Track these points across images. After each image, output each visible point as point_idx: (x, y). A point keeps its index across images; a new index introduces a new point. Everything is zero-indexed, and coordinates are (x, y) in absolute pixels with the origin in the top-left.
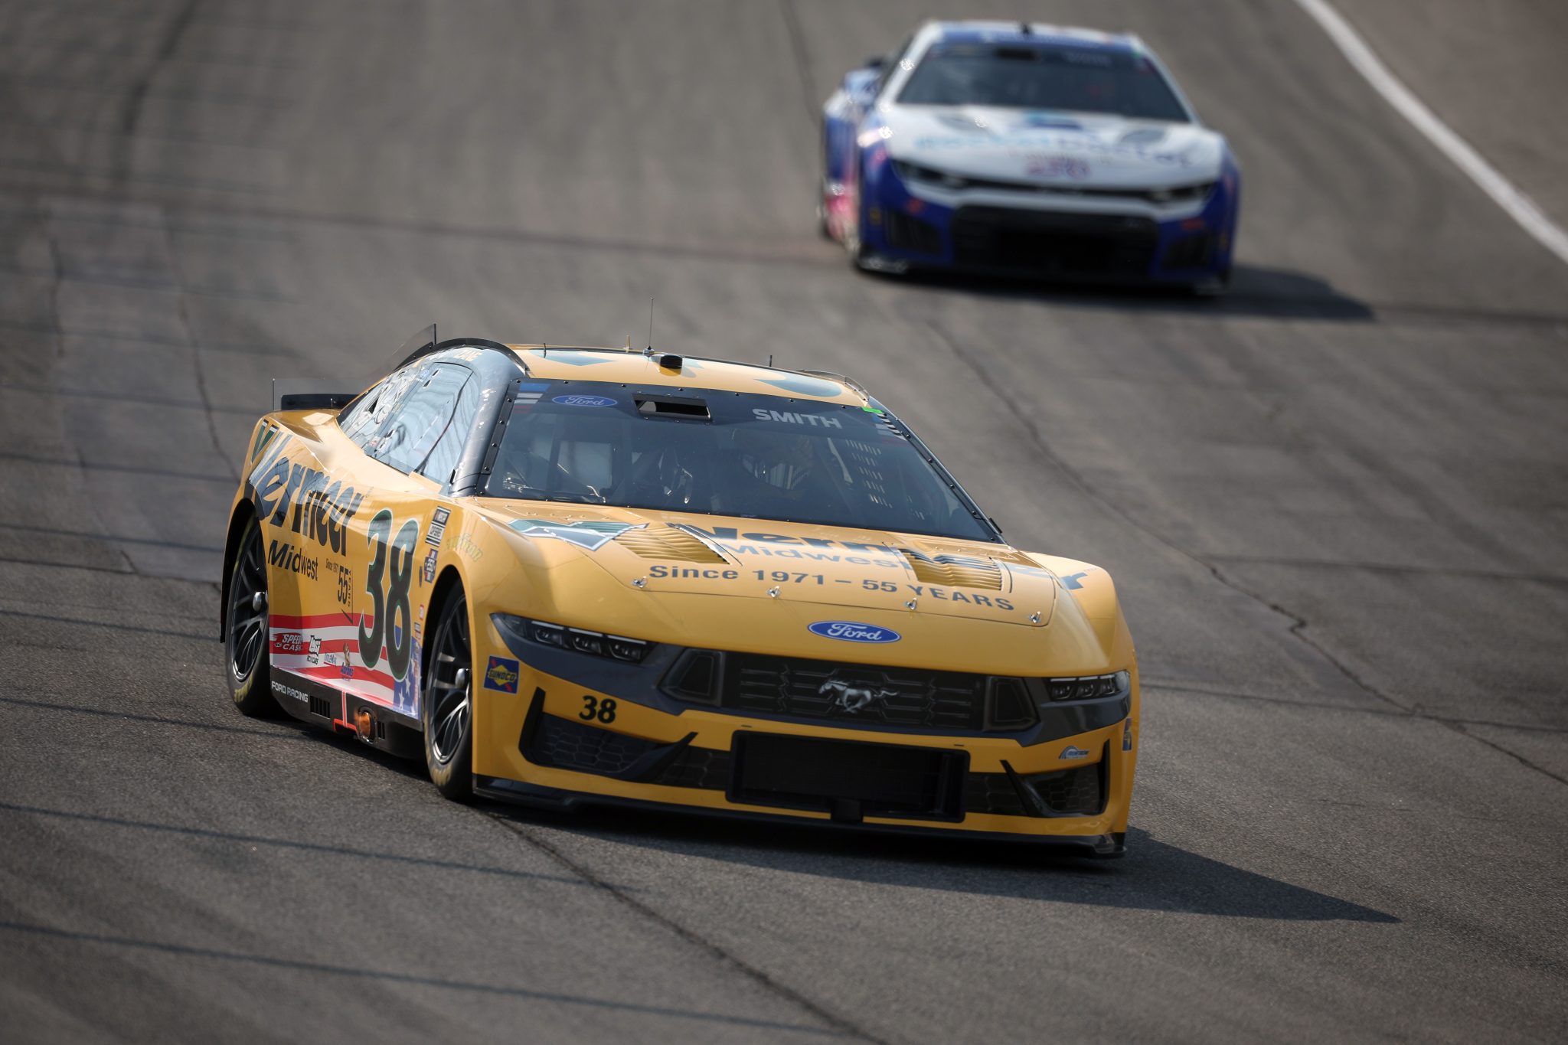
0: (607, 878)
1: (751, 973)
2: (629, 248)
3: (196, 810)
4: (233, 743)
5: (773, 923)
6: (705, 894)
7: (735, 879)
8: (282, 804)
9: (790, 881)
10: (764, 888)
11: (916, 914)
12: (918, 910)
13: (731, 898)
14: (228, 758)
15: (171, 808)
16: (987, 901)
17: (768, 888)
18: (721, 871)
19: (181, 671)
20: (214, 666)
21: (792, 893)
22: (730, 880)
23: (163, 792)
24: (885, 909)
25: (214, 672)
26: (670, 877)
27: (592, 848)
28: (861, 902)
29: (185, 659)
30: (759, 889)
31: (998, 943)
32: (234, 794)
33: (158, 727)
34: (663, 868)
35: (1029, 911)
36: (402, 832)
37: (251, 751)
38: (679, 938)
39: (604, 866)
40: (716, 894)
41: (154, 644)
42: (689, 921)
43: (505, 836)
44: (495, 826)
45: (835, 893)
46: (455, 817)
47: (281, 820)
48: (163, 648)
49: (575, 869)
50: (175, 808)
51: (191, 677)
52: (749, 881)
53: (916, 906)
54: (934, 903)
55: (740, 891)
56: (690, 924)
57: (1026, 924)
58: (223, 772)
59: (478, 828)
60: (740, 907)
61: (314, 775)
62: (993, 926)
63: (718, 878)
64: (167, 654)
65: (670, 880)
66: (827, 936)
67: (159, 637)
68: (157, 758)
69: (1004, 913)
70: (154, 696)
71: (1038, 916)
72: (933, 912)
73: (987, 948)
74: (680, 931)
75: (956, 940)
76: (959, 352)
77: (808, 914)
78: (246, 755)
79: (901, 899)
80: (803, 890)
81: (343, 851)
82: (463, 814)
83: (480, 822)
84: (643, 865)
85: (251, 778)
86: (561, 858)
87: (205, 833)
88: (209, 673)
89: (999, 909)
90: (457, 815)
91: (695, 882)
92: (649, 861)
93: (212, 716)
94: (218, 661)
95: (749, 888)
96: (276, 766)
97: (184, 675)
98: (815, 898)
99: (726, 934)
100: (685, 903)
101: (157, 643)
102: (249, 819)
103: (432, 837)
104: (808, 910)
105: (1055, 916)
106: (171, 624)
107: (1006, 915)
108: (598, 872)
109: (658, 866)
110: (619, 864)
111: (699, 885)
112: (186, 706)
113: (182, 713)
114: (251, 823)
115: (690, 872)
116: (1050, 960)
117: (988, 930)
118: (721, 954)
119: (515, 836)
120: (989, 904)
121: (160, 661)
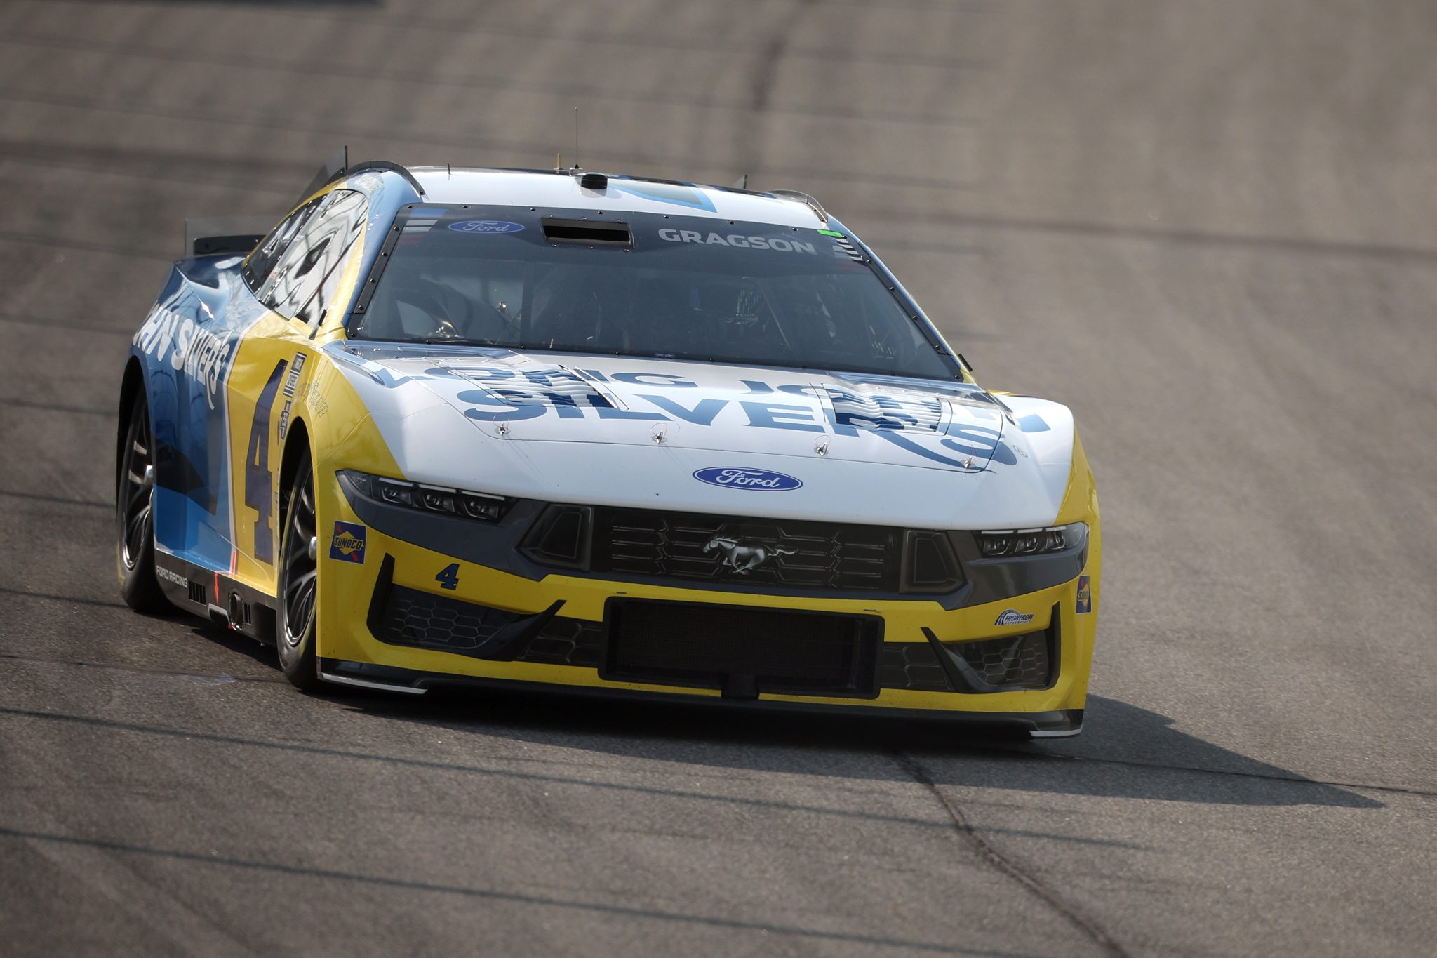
19: (841, 864)
20: (887, 857)
25: (887, 866)
29: (847, 847)
41: (803, 827)
48: (815, 834)
51: (855, 873)
64: (821, 841)
67: (809, 817)
88: (879, 866)
94: (892, 851)
97: (845, 871)
101: (807, 826)
121: (812, 852)
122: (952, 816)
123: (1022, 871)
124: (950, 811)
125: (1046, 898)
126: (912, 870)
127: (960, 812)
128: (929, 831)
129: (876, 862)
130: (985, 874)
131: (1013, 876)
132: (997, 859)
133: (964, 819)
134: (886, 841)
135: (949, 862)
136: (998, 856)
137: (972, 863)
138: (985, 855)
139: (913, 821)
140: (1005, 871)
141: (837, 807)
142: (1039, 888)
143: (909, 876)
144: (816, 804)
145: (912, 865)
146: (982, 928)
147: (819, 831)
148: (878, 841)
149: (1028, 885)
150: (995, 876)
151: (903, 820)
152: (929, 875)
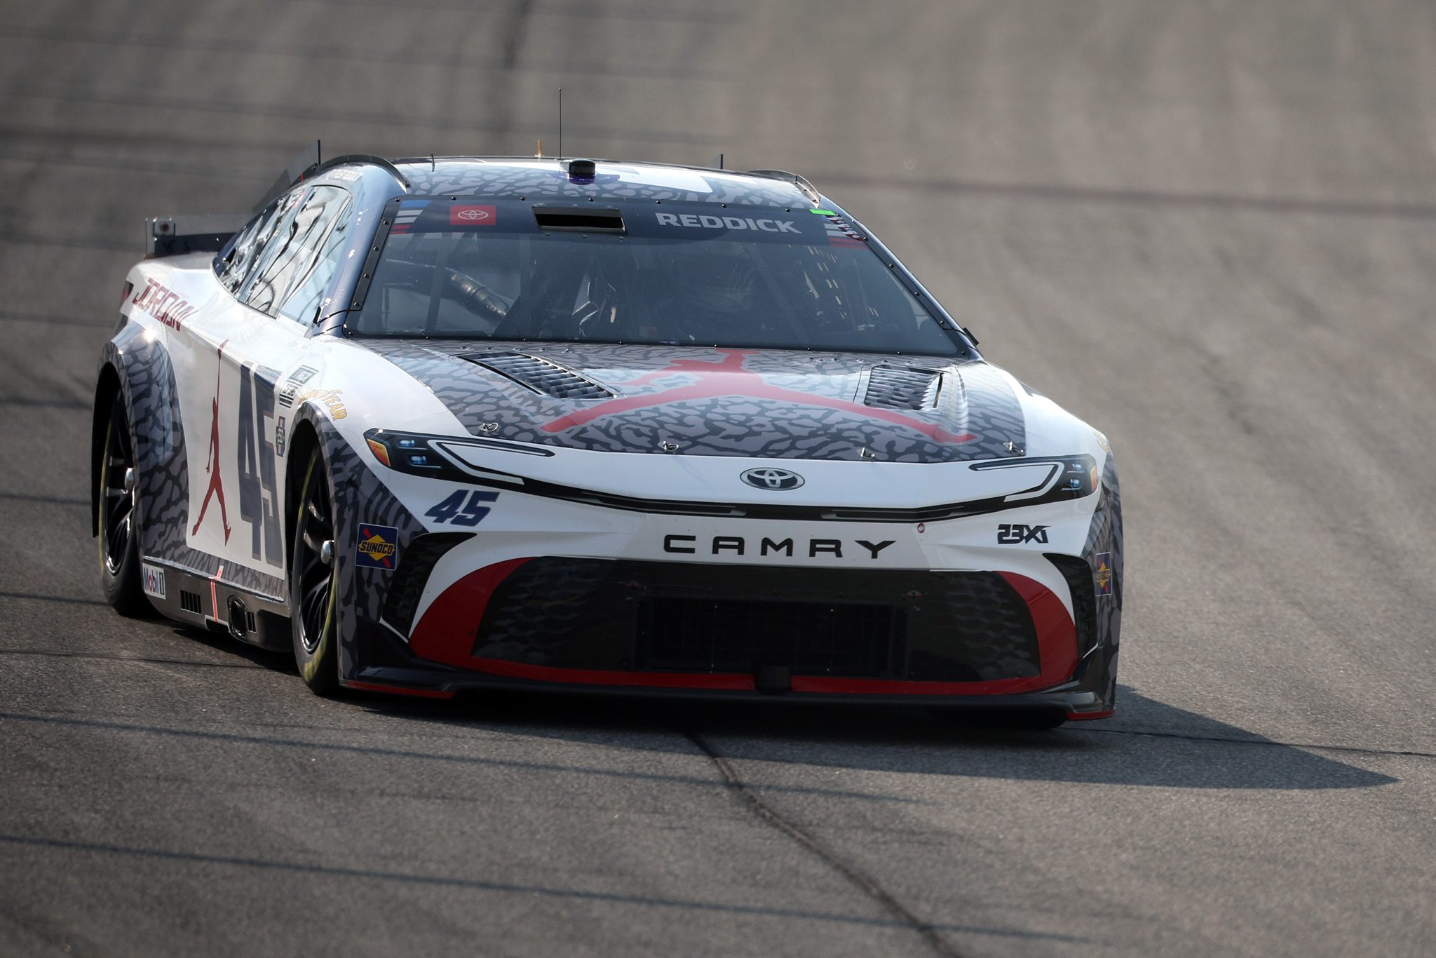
19: (612, 824)
20: (657, 816)
25: (658, 824)
29: (617, 807)
41: (573, 787)
48: (585, 793)
51: (626, 832)
64: (591, 802)
67: (578, 777)
88: (650, 825)
94: (663, 808)
97: (615, 830)
101: (576, 786)
106: (596, 758)
121: (582, 812)
122: (723, 772)
123: (794, 826)
124: (720, 767)
125: (819, 852)
126: (684, 828)
127: (730, 768)
128: (700, 788)
129: (647, 820)
130: (757, 830)
131: (785, 831)
132: (768, 814)
133: (734, 775)
134: (655, 799)
135: (720, 818)
136: (770, 811)
137: (744, 819)
138: (756, 810)
139: (683, 779)
140: (777, 826)
141: (606, 766)
142: (811, 843)
143: (680, 833)
144: (585, 765)
145: (683, 823)
146: (755, 884)
147: (589, 791)
148: (649, 799)
149: (800, 840)
150: (768, 831)
151: (673, 778)
152: (700, 831)
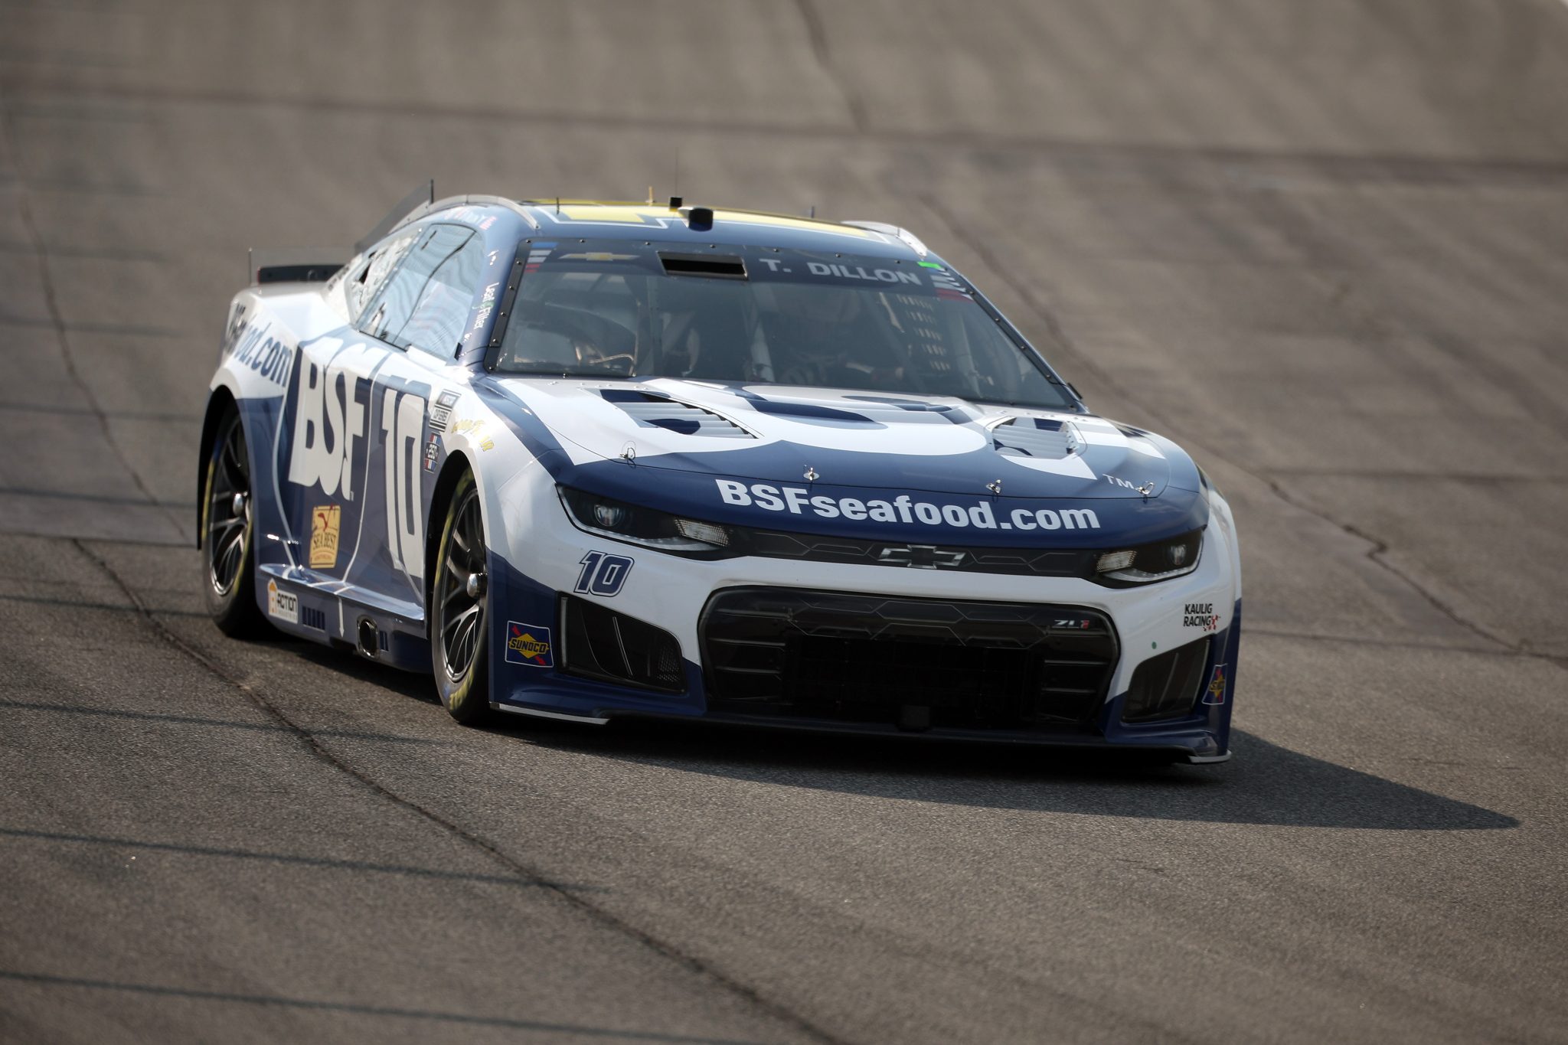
0: (558, 878)
1: (734, 988)
2: (560, 120)
3: (61, 814)
4: (103, 731)
5: (760, 928)
6: (676, 894)
7: (712, 876)
8: (165, 803)
9: (778, 876)
10: (748, 885)
11: (931, 911)
12: (933, 907)
13: (708, 898)
14: (99, 749)
15: (32, 812)
16: (1016, 894)
17: (753, 885)
18: (695, 867)
21: (781, 891)
22: (705, 877)
23: (22, 793)
24: (894, 906)
26: (633, 876)
27: (540, 844)
28: (865, 898)
30: (743, 887)
31: (1031, 943)
32: (107, 793)
33: (13, 715)
34: (626, 865)
35: (1066, 904)
36: (310, 833)
37: (125, 740)
38: (647, 950)
39: (555, 865)
40: (690, 894)
42: (659, 928)
43: (435, 833)
44: (421, 821)
45: (833, 888)
46: (373, 812)
47: (164, 822)
49: (520, 870)
50: (36, 813)
52: (729, 877)
53: (930, 901)
54: (953, 897)
55: (719, 890)
56: (660, 933)
57: (1064, 919)
58: (93, 767)
59: (401, 824)
60: (720, 909)
61: (203, 767)
62: (1024, 923)
63: (692, 875)
65: (634, 879)
66: (825, 941)
68: (12, 752)
69: (1037, 907)
70: (7, 677)
71: (1078, 910)
72: (952, 908)
73: (1017, 949)
74: (648, 941)
75: (980, 941)
76: (959, 233)
77: (801, 915)
78: (120, 745)
79: (913, 894)
80: (795, 887)
81: (241, 854)
82: (383, 808)
83: (404, 817)
84: (601, 862)
85: (127, 773)
86: (503, 856)
87: (74, 838)
89: (1030, 903)
90: (377, 809)
91: (664, 881)
92: (607, 858)
93: (77, 699)
95: (729, 887)
96: (156, 757)
98: (809, 896)
99: (704, 943)
100: (653, 906)
102: (125, 823)
103: (347, 836)
104: (801, 910)
105: (1097, 908)
107: (1039, 909)
108: (547, 872)
109: (619, 864)
110: (573, 862)
111: (669, 884)
112: (45, 689)
113: (40, 697)
114: (128, 827)
115: (658, 869)
116: (1094, 962)
117: (1018, 928)
118: (698, 966)
119: (447, 833)
120: (1018, 897)
